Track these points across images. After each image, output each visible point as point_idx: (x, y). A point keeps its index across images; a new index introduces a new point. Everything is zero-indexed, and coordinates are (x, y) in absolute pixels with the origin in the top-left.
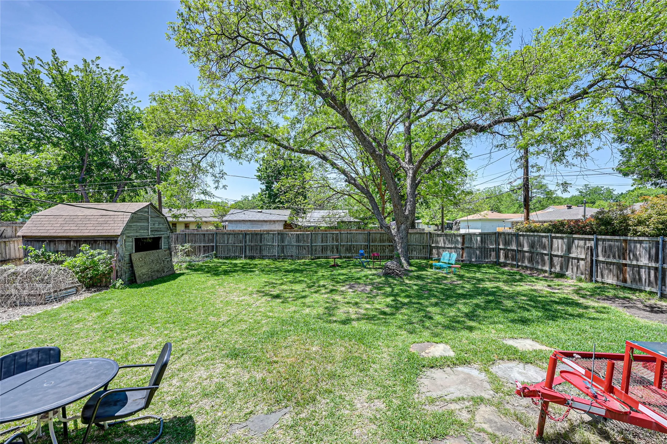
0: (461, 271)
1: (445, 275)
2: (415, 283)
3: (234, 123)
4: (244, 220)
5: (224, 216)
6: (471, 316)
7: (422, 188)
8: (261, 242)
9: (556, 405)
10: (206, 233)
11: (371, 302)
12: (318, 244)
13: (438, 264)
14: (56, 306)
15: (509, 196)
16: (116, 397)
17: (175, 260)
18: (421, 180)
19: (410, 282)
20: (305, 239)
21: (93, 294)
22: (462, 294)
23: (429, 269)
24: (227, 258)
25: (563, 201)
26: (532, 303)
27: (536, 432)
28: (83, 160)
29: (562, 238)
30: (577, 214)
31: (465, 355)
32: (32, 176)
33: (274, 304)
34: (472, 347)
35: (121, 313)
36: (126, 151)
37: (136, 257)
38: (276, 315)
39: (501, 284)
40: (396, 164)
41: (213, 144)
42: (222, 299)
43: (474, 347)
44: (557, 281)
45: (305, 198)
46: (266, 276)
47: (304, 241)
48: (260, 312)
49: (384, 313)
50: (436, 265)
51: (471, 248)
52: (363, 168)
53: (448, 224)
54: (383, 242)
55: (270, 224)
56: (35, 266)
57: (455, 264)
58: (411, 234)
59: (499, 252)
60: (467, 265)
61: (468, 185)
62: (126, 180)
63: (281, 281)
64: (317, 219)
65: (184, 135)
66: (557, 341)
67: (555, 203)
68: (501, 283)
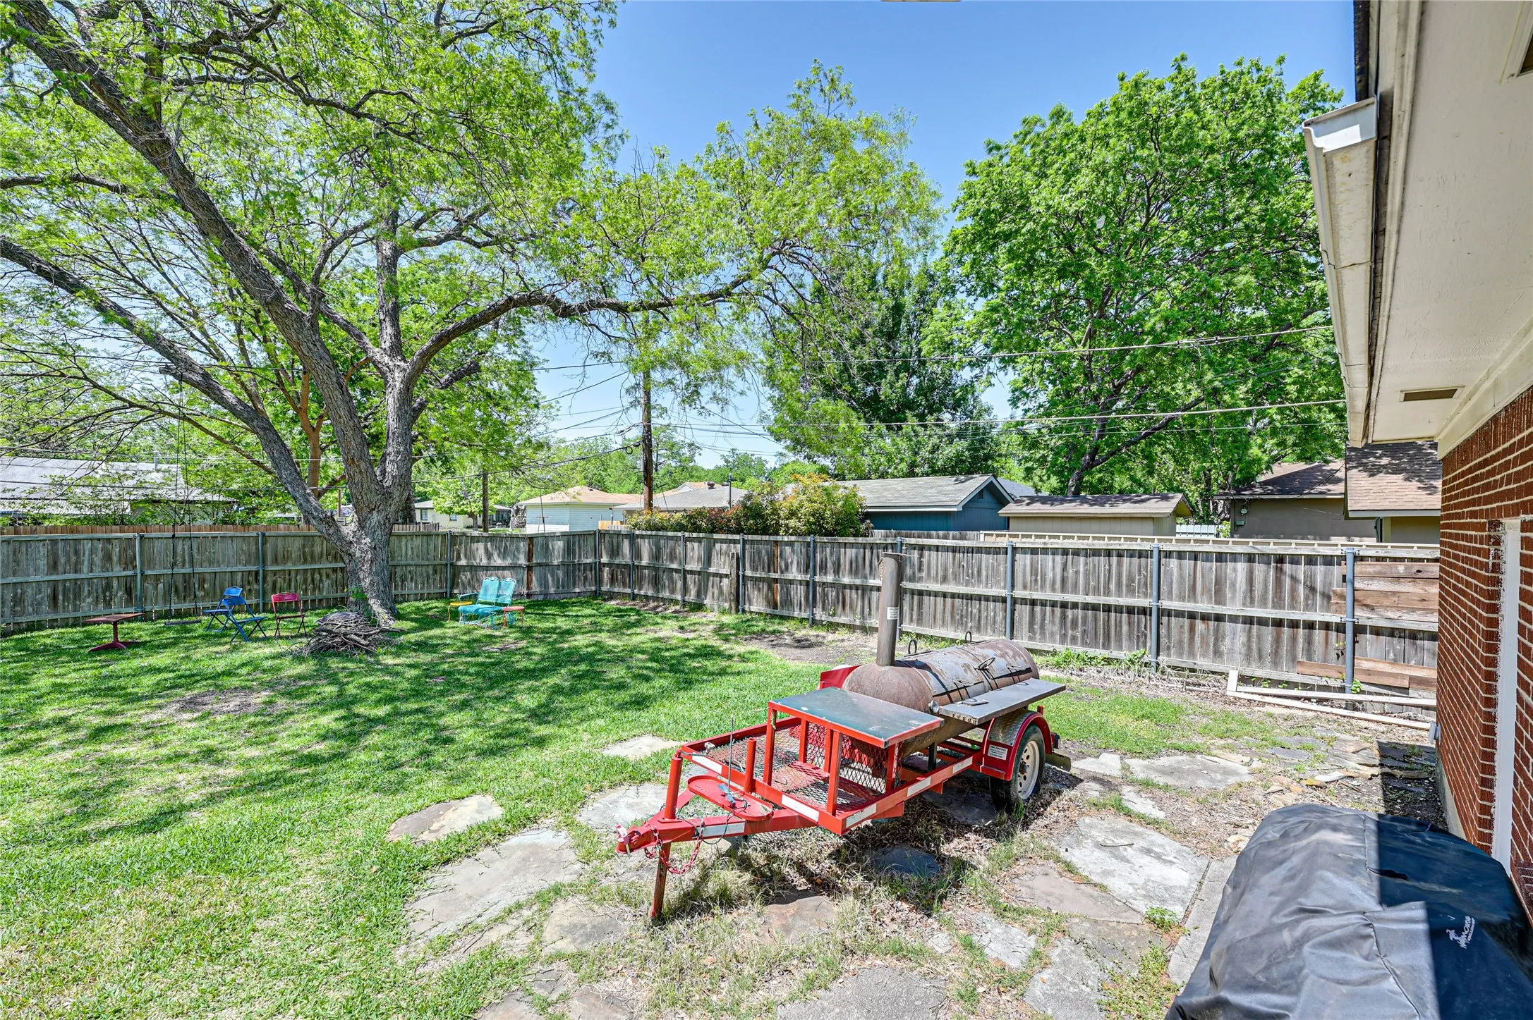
0: (525, 617)
1: (489, 632)
2: (408, 661)
6: (540, 715)
7: (430, 419)
9: (683, 845)
11: (264, 738)
12: (33, 579)
13: (470, 608)
15: (621, 458)
18: (427, 401)
19: (398, 661)
22: (527, 670)
23: (449, 623)
25: (703, 474)
26: (654, 665)
27: (652, 908)
29: (699, 540)
30: (721, 499)
31: (527, 805)
34: (542, 781)
39: (603, 637)
40: (353, 350)
43: (546, 780)
44: (695, 617)
49: (314, 760)
50: (464, 611)
51: (547, 565)
52: (241, 342)
53: (498, 512)
54: (313, 561)
57: (512, 604)
58: (399, 536)
59: (601, 570)
60: (536, 603)
61: (541, 428)
66: (690, 725)
67: (692, 477)
68: (603, 635)
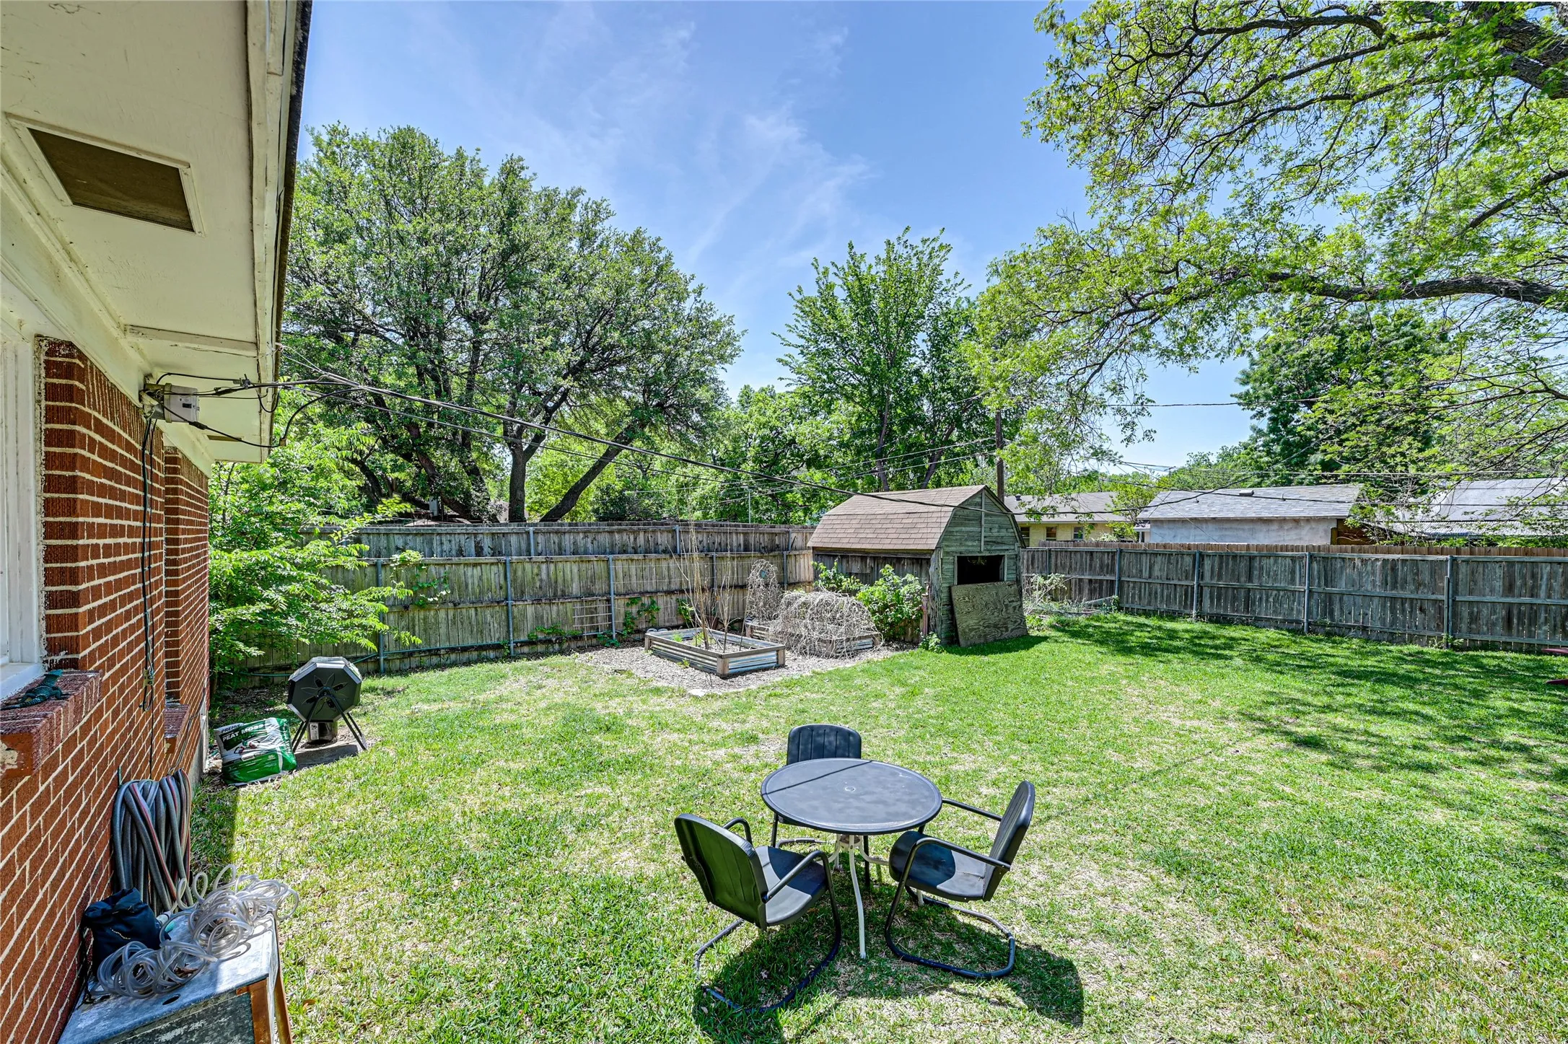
3: (1176, 269)
4: (1196, 519)
5: (1144, 507)
8: (1250, 579)
10: (1095, 549)
12: (1488, 598)
14: (849, 664)
16: (937, 854)
17: (1028, 606)
20: (1426, 577)
21: (896, 654)
24: (1147, 614)
28: (882, 417)
32: (822, 452)
33: (1297, 762)
35: (936, 698)
36: (943, 390)
37: (960, 592)
38: (1308, 797)
41: (1117, 336)
42: (1136, 713)
45: (1426, 442)
46: (1268, 675)
47: (1419, 585)
48: (1250, 773)
55: (1281, 528)
56: (825, 595)
62: (943, 443)
63: (1325, 700)
64: (1483, 510)
65: (1053, 331)
